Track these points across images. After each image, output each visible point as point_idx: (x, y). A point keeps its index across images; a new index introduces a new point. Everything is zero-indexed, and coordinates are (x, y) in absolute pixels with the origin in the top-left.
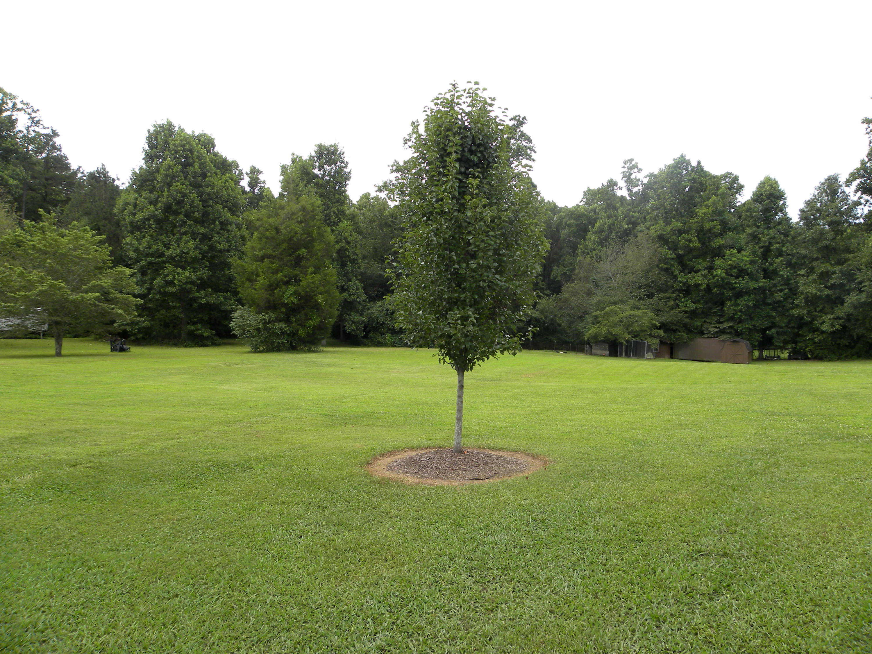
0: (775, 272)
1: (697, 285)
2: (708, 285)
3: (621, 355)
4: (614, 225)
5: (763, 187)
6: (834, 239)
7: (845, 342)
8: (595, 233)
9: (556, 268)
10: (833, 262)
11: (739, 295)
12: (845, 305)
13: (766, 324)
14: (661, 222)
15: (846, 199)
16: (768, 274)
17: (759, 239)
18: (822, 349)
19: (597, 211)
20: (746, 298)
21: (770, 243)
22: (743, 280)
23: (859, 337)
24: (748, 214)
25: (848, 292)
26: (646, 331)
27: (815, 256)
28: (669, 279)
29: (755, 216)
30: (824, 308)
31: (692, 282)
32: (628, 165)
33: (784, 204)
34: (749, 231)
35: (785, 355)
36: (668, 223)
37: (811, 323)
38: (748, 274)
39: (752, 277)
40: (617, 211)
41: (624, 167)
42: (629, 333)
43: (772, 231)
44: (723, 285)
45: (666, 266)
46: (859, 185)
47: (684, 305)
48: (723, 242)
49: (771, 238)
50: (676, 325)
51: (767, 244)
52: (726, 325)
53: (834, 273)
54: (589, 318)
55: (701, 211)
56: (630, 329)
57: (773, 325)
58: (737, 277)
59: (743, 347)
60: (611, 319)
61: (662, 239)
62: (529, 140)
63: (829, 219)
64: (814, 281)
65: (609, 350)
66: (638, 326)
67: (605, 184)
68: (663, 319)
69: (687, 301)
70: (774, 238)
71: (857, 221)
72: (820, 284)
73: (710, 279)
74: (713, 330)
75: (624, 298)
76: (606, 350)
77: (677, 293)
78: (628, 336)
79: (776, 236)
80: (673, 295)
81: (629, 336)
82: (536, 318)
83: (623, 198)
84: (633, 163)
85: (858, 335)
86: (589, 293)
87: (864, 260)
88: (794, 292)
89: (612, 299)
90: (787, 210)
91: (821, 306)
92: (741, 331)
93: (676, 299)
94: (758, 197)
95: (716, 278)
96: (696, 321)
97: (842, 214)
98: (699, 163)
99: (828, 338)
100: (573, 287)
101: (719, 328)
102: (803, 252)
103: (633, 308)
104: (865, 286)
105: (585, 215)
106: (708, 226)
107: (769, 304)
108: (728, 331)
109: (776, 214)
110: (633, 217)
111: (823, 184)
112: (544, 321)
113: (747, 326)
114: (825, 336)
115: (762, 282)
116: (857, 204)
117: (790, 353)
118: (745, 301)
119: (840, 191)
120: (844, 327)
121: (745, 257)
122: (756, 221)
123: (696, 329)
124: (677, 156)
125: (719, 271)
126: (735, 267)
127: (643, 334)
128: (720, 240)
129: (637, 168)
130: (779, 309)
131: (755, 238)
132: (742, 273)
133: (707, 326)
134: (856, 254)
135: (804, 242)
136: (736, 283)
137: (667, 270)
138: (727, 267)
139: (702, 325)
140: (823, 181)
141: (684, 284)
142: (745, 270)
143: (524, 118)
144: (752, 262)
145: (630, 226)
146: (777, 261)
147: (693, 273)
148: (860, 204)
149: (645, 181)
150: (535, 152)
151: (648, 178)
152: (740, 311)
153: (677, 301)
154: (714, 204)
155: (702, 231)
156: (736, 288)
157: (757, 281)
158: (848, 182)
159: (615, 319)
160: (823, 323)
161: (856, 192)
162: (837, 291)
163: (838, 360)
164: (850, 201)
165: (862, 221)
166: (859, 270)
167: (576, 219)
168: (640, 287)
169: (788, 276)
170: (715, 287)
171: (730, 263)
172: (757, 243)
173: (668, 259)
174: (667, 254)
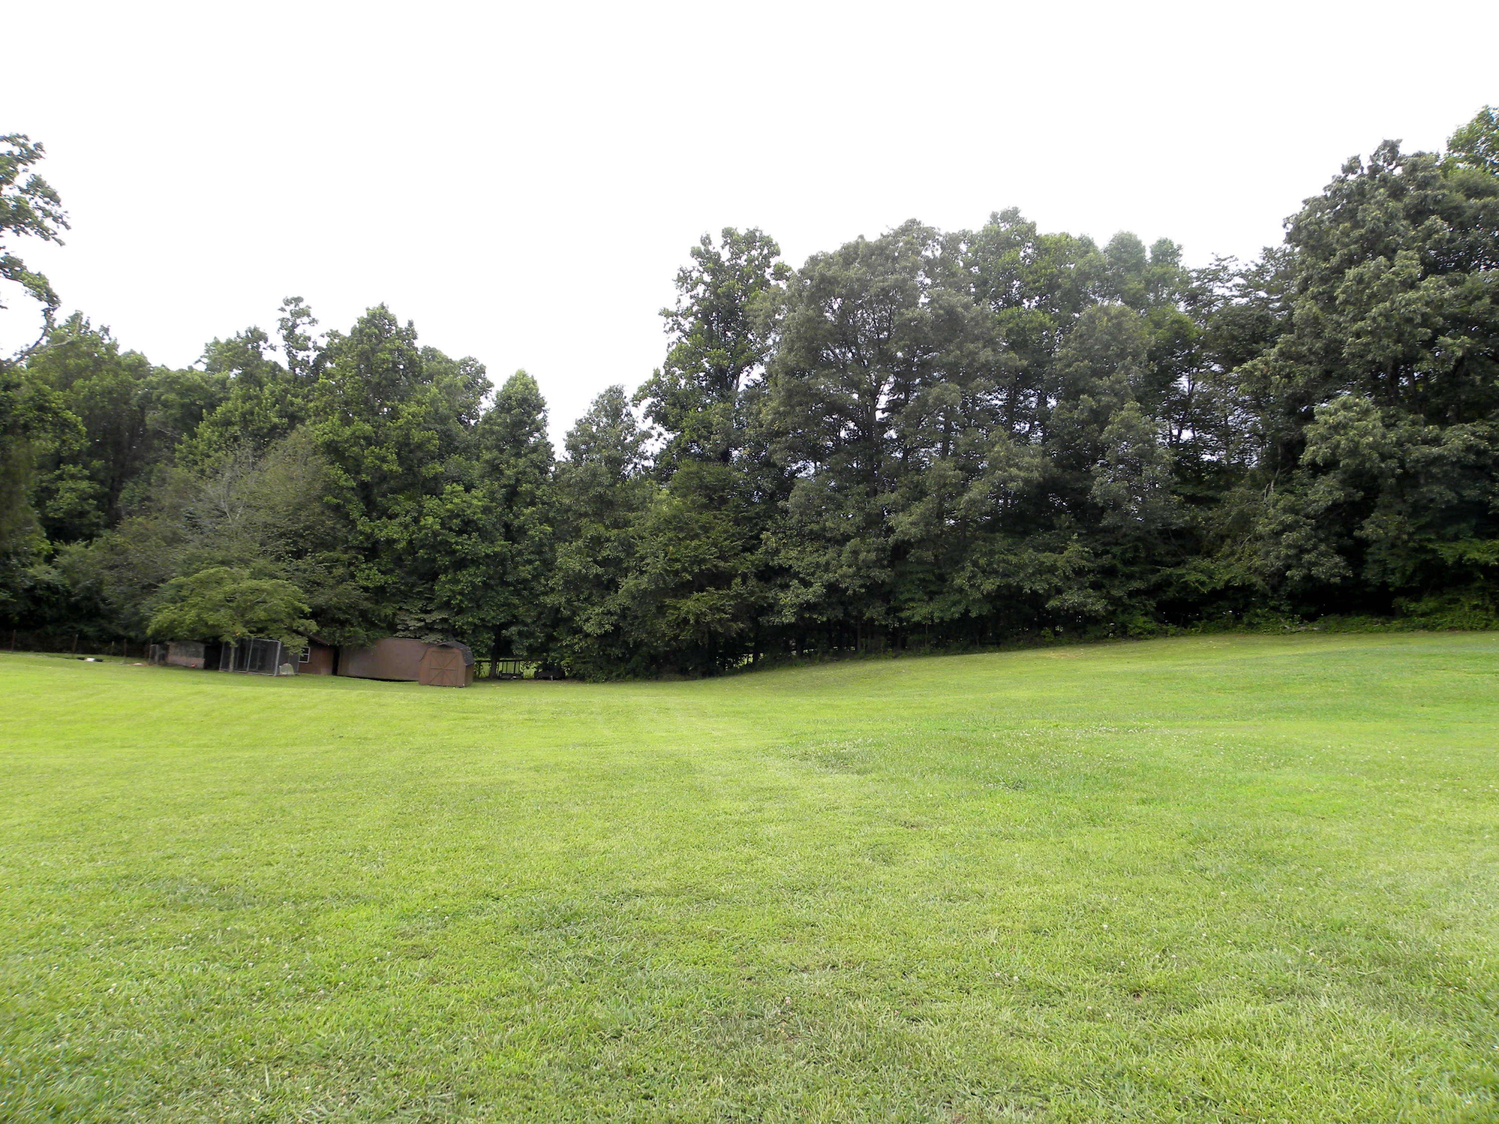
0: (522, 530)
1: (390, 542)
2: (410, 542)
3: (226, 667)
4: (252, 414)
5: (513, 386)
6: (612, 485)
7: (616, 651)
8: (215, 424)
9: (131, 484)
10: (607, 522)
11: (461, 564)
12: (620, 592)
13: (502, 618)
14: (335, 419)
15: (632, 426)
16: (512, 533)
17: (501, 472)
18: (584, 663)
19: (228, 385)
20: (472, 570)
21: (518, 480)
22: (470, 538)
23: (638, 645)
24: (487, 426)
25: (626, 572)
26: (282, 621)
27: (583, 510)
28: (339, 526)
29: (498, 432)
30: (591, 594)
31: (382, 535)
32: (292, 307)
33: (544, 419)
34: (487, 456)
35: (531, 671)
36: (346, 421)
37: (570, 619)
38: (478, 529)
39: (485, 535)
40: (261, 390)
41: (283, 310)
42: (246, 624)
43: (522, 461)
44: (439, 546)
45: (335, 501)
46: (650, 406)
47: (364, 576)
48: (441, 469)
49: (520, 473)
50: (345, 612)
51: (512, 482)
52: (437, 616)
53: (608, 540)
54: (166, 590)
55: (408, 409)
56: (248, 616)
57: (515, 620)
58: (460, 533)
59: (458, 657)
60: (208, 593)
61: (333, 450)
62: (53, 197)
63: (605, 453)
64: (579, 551)
65: (205, 657)
66: (265, 610)
67: (243, 334)
68: (321, 599)
69: (370, 569)
70: (524, 473)
71: (646, 463)
72: (588, 556)
73: (414, 533)
74: (413, 624)
75: (247, 555)
76: (198, 656)
77: (353, 553)
78: (240, 630)
79: (528, 469)
80: (345, 557)
81: (245, 630)
82: (48, 584)
83: (275, 366)
84: (302, 305)
85: (635, 642)
86: (174, 540)
87: (649, 524)
88: (549, 565)
89: (219, 555)
90: (548, 430)
91: (586, 593)
92: (460, 627)
93: (350, 564)
94: (505, 403)
95: (424, 532)
96: (385, 607)
97: (625, 448)
98: (411, 324)
99: (593, 645)
100: (140, 524)
101: (424, 620)
102: (567, 501)
103: (257, 575)
104: (648, 564)
105: (202, 388)
106: (417, 436)
107: (508, 584)
108: (439, 627)
109: (531, 434)
110: (292, 404)
111: (602, 397)
112: (68, 592)
113: (470, 619)
114: (589, 641)
115: (501, 545)
116: (647, 435)
117: (538, 668)
118: (470, 575)
119: (624, 411)
120: (617, 628)
121: (477, 500)
122: (498, 440)
123: (384, 621)
124: (374, 304)
125: (430, 520)
126: (458, 516)
127: (275, 626)
128: (437, 466)
129: (309, 316)
130: (525, 593)
131: (494, 469)
132: (467, 526)
133: (402, 616)
134: (639, 514)
135: (569, 486)
136: (457, 543)
137: (337, 508)
138: (443, 514)
139: (394, 615)
140: (603, 392)
141: (368, 537)
142: (473, 521)
143: (38, 146)
144: (486, 510)
145: (285, 420)
146: (525, 511)
147: (384, 519)
148: (651, 436)
149: (323, 343)
150: (68, 227)
151: (327, 339)
152: (461, 593)
153: (352, 568)
154: (433, 402)
155: (408, 445)
156: (458, 551)
157: (492, 542)
158: (637, 400)
159: (217, 594)
160: (587, 620)
161: (646, 416)
162: (612, 569)
163: (606, 680)
164: (638, 430)
165: (650, 463)
166: (642, 538)
167: (181, 394)
168: (282, 535)
169: (540, 539)
170: (421, 547)
171: (449, 506)
172: (498, 479)
173: (342, 488)
174: (340, 478)
